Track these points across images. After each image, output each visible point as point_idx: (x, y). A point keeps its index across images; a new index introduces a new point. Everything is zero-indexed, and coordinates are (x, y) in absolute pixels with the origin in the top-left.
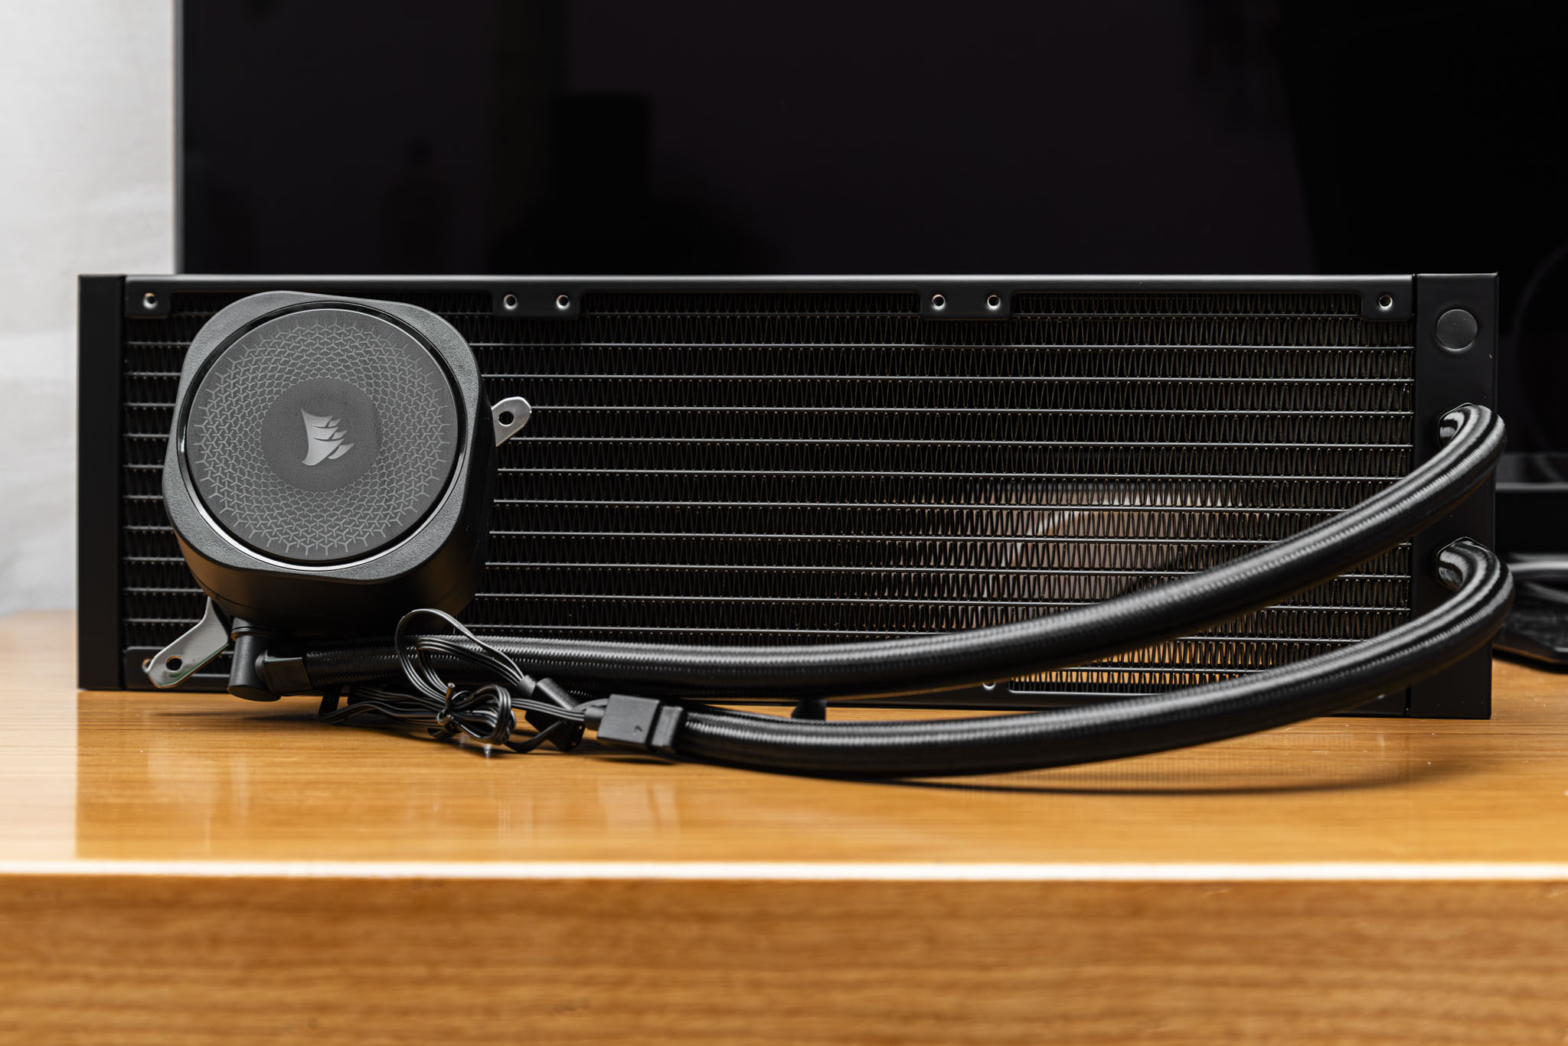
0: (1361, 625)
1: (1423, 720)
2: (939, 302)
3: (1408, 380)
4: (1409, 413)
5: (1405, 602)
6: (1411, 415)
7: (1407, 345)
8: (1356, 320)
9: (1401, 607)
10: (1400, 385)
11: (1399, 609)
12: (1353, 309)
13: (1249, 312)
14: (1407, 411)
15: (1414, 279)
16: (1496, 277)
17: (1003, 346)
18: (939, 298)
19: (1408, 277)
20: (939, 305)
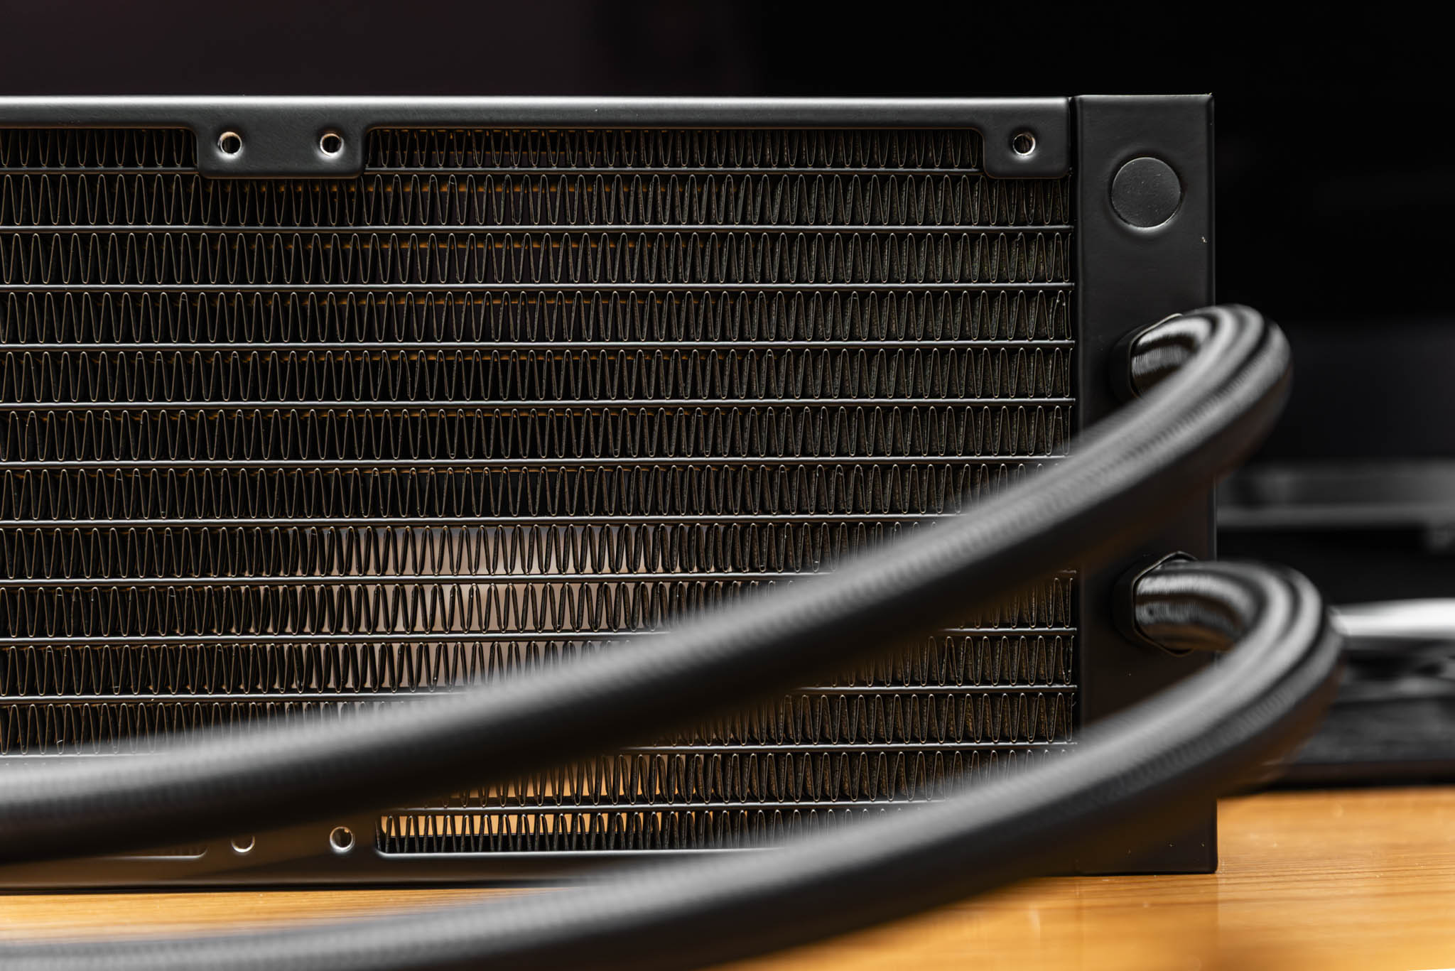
0: (994, 716)
1: (1106, 880)
2: (232, 146)
3: (1064, 284)
4: (1066, 341)
5: (1067, 674)
6: (1071, 345)
7: (1060, 223)
8: (973, 179)
9: (1062, 683)
10: (1051, 292)
11: (1058, 686)
12: (969, 159)
13: (788, 166)
14: (1064, 338)
15: (1072, 105)
16: (1210, 100)
17: (352, 227)
18: (232, 138)
19: (1061, 101)
20: (232, 151)
